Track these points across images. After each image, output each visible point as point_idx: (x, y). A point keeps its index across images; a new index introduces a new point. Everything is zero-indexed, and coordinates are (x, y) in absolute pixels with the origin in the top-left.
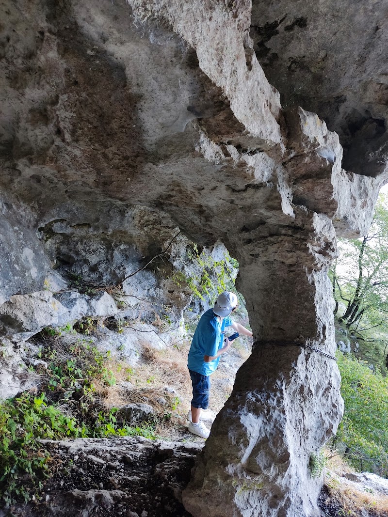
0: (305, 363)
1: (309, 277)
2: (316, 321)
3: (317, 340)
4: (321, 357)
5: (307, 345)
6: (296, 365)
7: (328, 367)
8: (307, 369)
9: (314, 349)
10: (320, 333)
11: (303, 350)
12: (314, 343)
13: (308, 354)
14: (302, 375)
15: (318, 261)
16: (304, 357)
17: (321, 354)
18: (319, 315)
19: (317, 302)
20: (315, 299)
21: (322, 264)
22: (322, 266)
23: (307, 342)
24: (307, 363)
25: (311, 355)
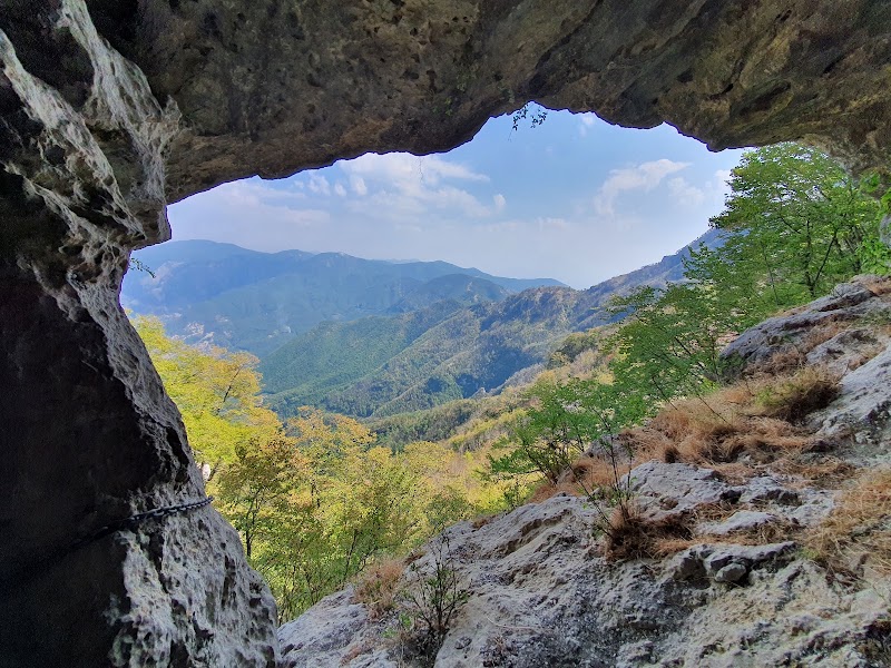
0: (152, 571)
1: (61, 299)
2: (143, 428)
3: (165, 479)
4: (186, 521)
5: (136, 513)
6: (127, 605)
7: (211, 529)
8: (166, 584)
9: (167, 511)
10: (168, 457)
11: (130, 537)
12: (157, 494)
13: (151, 535)
14: (162, 619)
15: (79, 237)
16: (144, 556)
17: (185, 514)
18: (144, 408)
19: (122, 371)
20: (113, 365)
21: (97, 252)
22: (98, 260)
23: (133, 505)
24: (159, 567)
25: (166, 533)
